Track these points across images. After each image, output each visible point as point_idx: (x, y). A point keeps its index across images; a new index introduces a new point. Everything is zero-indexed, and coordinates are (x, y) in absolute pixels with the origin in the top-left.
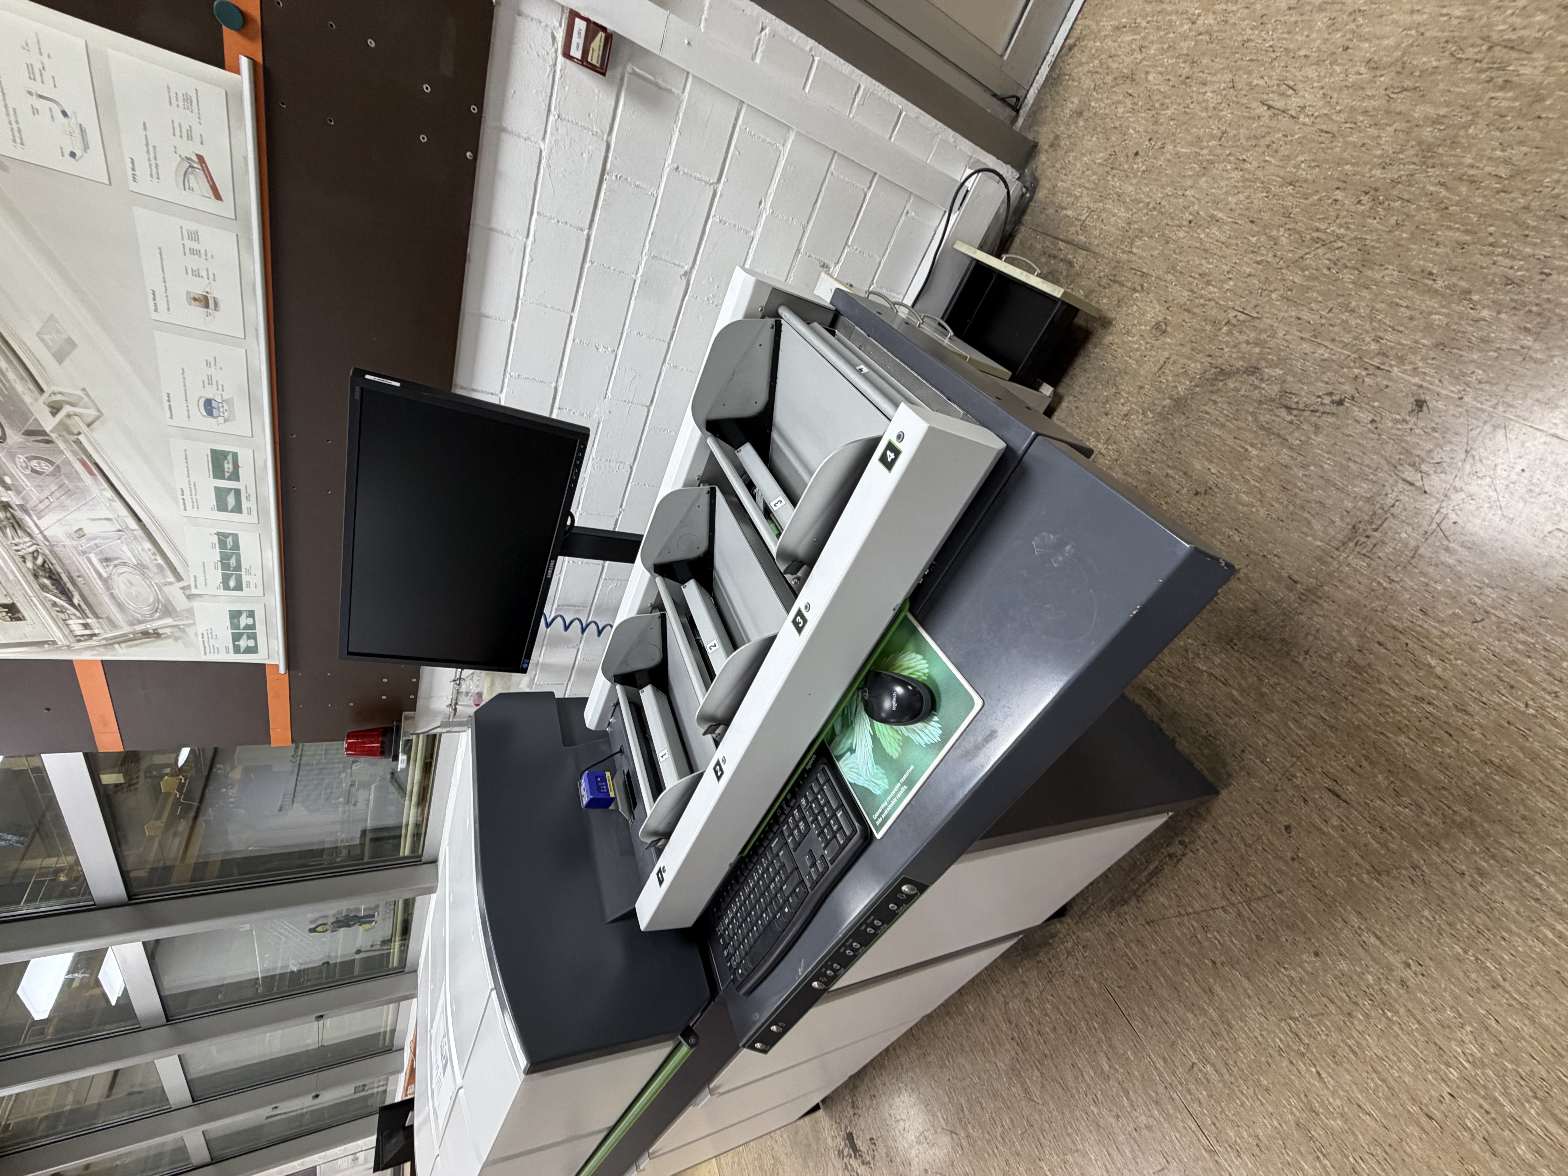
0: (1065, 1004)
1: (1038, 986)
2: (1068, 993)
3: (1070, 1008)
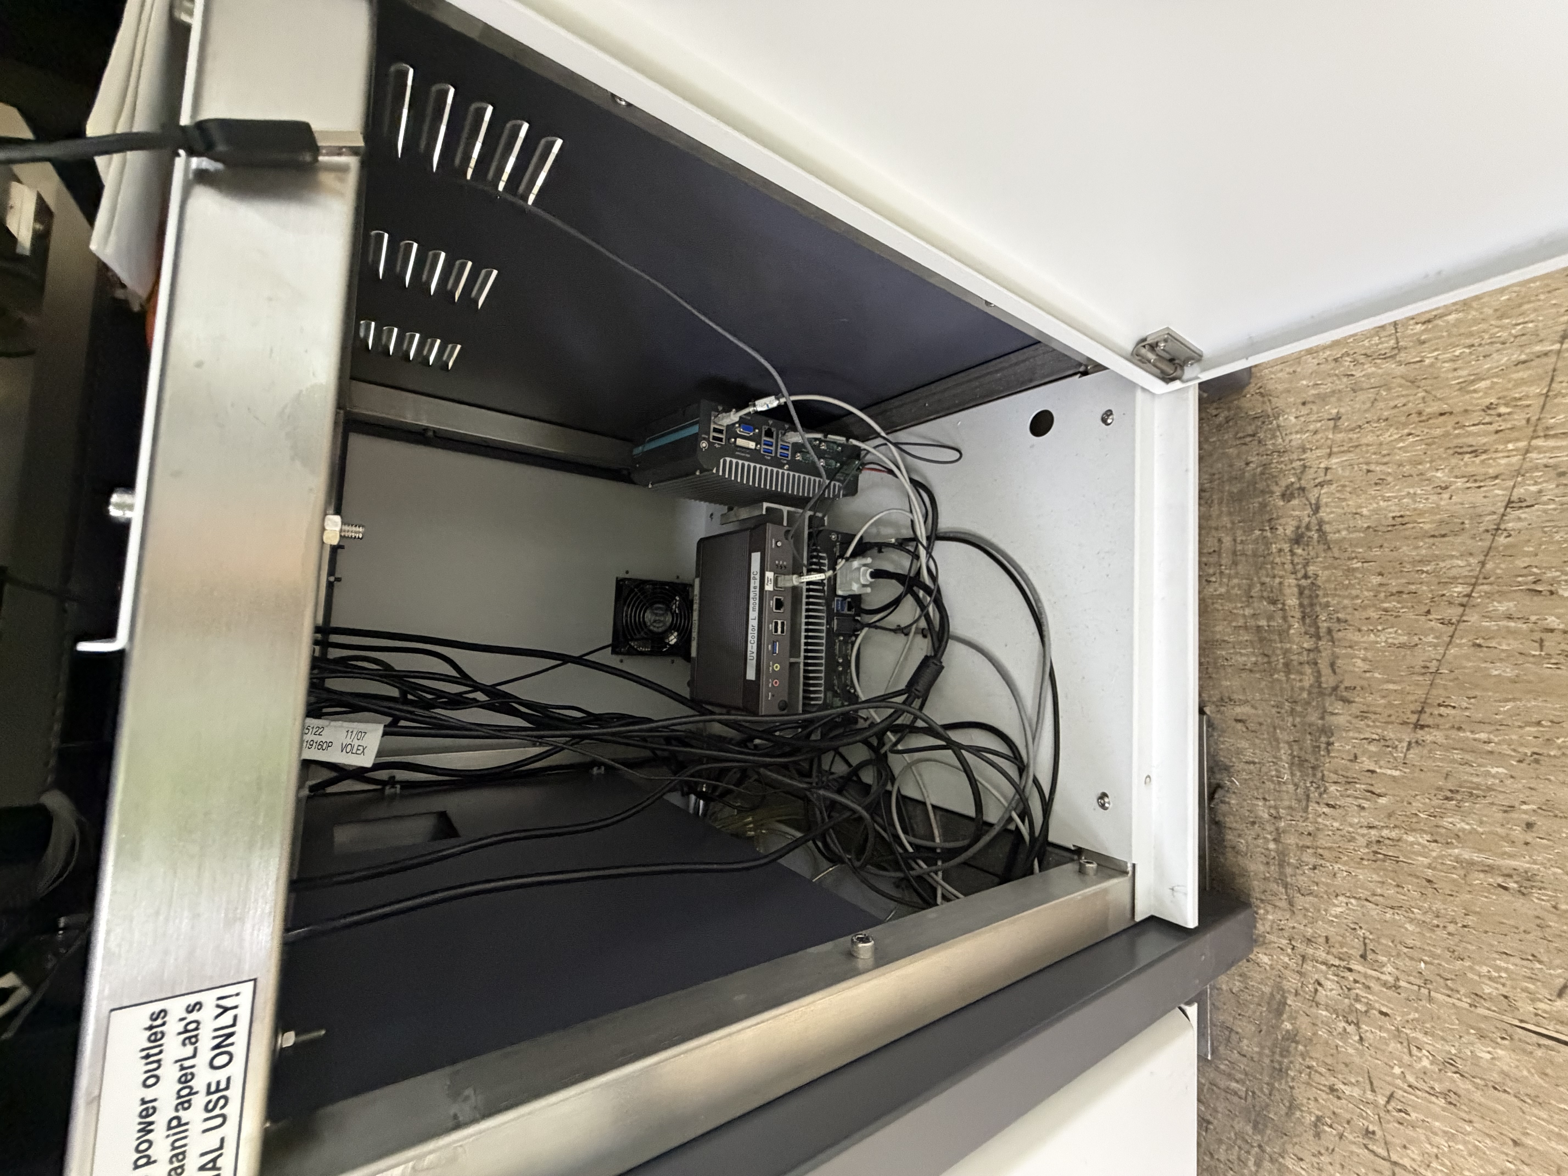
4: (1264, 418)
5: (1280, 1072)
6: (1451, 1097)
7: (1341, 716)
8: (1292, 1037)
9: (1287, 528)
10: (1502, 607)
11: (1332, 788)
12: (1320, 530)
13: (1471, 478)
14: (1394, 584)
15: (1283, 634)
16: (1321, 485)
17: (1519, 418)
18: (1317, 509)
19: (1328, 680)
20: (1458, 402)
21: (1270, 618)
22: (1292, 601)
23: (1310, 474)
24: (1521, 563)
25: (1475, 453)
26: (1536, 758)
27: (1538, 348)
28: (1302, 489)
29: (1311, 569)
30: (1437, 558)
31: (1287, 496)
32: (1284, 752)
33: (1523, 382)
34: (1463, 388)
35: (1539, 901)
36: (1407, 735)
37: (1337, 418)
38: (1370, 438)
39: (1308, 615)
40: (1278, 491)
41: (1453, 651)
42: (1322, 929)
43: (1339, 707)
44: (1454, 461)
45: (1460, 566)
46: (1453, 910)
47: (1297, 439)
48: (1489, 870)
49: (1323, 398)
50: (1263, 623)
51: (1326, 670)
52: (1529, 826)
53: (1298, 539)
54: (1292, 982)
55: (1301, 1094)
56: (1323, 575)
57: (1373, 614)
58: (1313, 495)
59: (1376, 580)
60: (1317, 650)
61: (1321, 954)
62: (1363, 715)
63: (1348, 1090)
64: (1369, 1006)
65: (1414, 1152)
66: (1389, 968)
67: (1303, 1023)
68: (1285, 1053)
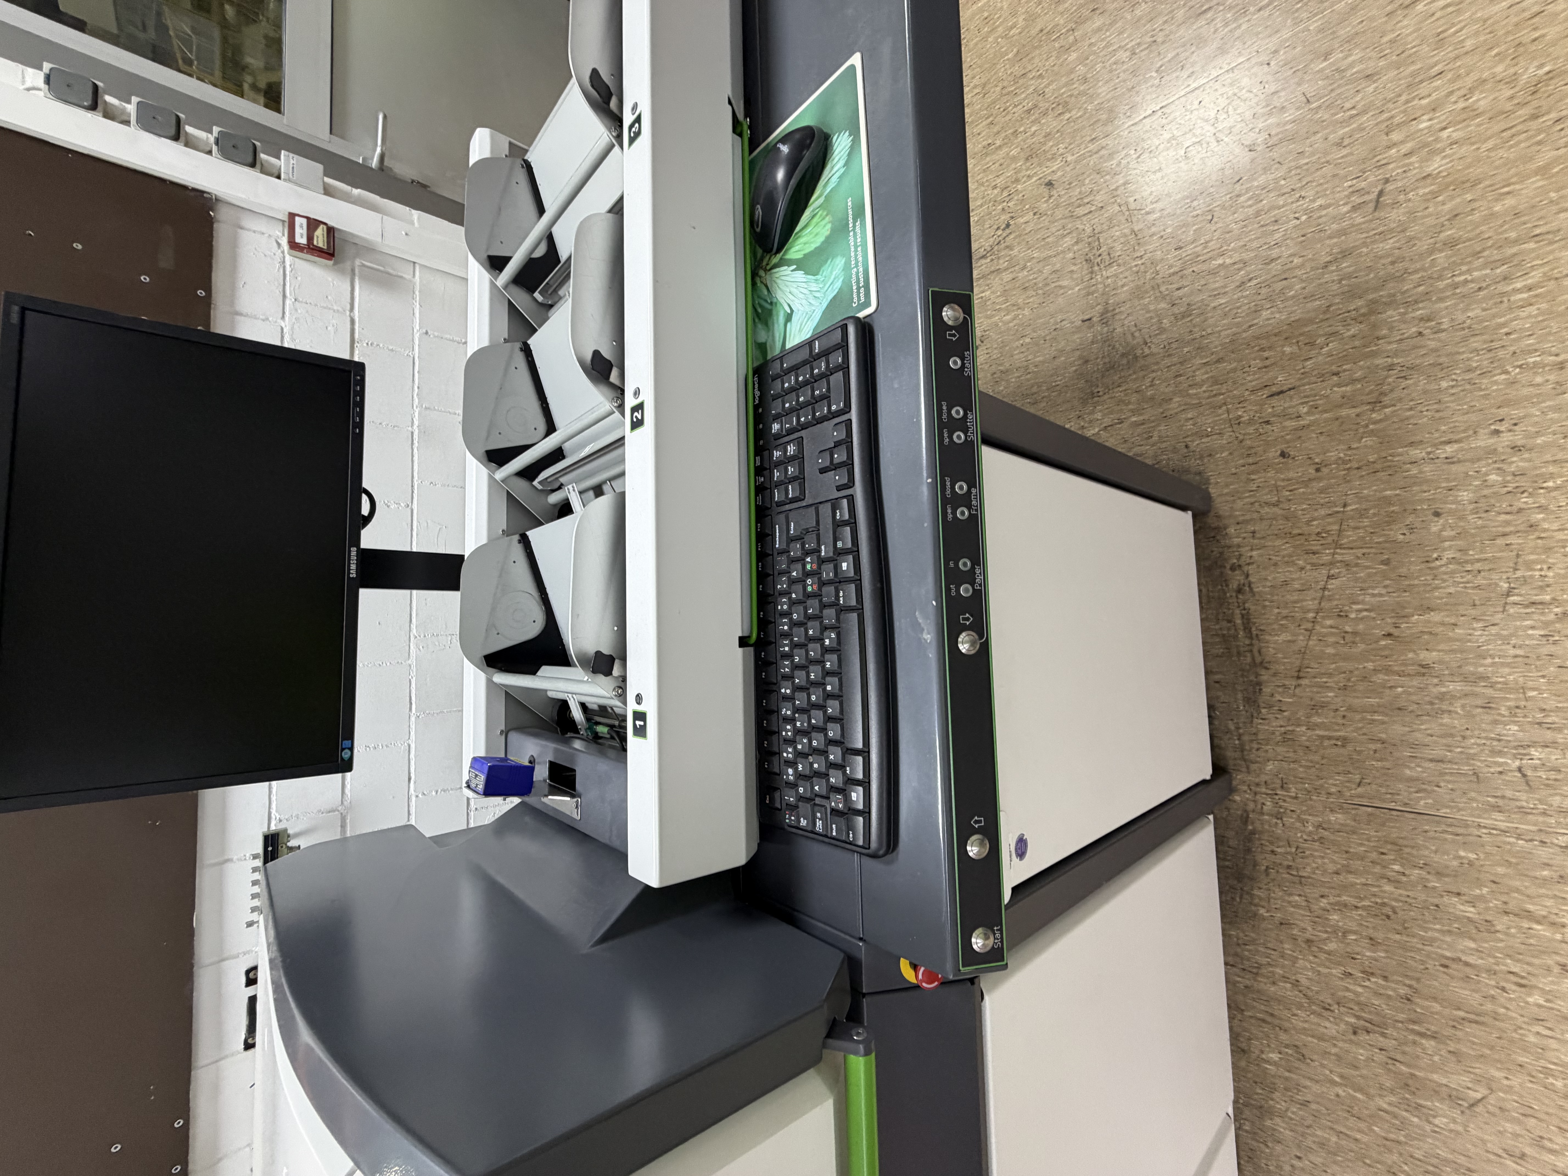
0: (1345, 888)
1: (1297, 906)
2: (1331, 867)
3: (1353, 885)
4: (1217, 529)
5: (1249, 851)
6: (1321, 840)
7: (1265, 676)
8: (1253, 832)
9: (1234, 585)
10: (1329, 622)
11: (1263, 711)
12: (1249, 586)
13: (1313, 565)
14: (1285, 612)
15: (1235, 637)
16: (1249, 564)
17: (1330, 540)
18: (1247, 576)
19: (1258, 660)
20: (1306, 530)
21: (1229, 629)
22: (1239, 621)
23: (1243, 559)
24: (1335, 603)
25: (1314, 553)
26: (1345, 688)
27: (1336, 509)
28: (1240, 566)
29: (1247, 605)
30: (1302, 601)
31: (1233, 568)
32: (1240, 696)
33: (1330, 524)
34: (1308, 523)
35: (1350, 748)
36: (1294, 683)
37: (1254, 532)
38: (1270, 544)
39: (1247, 628)
40: (1228, 567)
41: (1311, 643)
42: (1264, 778)
43: (1263, 672)
44: (1306, 556)
45: (1311, 604)
46: (1316, 758)
47: (1236, 541)
48: (1330, 738)
49: (1247, 522)
50: (1225, 632)
51: (1256, 654)
52: (1344, 717)
53: (1239, 591)
54: (1251, 806)
55: (1259, 857)
56: (1253, 608)
57: (1276, 626)
58: (1246, 568)
59: (1276, 611)
60: (1251, 645)
61: (1264, 790)
62: (1275, 675)
63: (1279, 850)
64: (1286, 809)
65: (1308, 869)
66: (1293, 790)
67: (1258, 825)
68: (1250, 840)
